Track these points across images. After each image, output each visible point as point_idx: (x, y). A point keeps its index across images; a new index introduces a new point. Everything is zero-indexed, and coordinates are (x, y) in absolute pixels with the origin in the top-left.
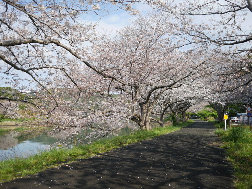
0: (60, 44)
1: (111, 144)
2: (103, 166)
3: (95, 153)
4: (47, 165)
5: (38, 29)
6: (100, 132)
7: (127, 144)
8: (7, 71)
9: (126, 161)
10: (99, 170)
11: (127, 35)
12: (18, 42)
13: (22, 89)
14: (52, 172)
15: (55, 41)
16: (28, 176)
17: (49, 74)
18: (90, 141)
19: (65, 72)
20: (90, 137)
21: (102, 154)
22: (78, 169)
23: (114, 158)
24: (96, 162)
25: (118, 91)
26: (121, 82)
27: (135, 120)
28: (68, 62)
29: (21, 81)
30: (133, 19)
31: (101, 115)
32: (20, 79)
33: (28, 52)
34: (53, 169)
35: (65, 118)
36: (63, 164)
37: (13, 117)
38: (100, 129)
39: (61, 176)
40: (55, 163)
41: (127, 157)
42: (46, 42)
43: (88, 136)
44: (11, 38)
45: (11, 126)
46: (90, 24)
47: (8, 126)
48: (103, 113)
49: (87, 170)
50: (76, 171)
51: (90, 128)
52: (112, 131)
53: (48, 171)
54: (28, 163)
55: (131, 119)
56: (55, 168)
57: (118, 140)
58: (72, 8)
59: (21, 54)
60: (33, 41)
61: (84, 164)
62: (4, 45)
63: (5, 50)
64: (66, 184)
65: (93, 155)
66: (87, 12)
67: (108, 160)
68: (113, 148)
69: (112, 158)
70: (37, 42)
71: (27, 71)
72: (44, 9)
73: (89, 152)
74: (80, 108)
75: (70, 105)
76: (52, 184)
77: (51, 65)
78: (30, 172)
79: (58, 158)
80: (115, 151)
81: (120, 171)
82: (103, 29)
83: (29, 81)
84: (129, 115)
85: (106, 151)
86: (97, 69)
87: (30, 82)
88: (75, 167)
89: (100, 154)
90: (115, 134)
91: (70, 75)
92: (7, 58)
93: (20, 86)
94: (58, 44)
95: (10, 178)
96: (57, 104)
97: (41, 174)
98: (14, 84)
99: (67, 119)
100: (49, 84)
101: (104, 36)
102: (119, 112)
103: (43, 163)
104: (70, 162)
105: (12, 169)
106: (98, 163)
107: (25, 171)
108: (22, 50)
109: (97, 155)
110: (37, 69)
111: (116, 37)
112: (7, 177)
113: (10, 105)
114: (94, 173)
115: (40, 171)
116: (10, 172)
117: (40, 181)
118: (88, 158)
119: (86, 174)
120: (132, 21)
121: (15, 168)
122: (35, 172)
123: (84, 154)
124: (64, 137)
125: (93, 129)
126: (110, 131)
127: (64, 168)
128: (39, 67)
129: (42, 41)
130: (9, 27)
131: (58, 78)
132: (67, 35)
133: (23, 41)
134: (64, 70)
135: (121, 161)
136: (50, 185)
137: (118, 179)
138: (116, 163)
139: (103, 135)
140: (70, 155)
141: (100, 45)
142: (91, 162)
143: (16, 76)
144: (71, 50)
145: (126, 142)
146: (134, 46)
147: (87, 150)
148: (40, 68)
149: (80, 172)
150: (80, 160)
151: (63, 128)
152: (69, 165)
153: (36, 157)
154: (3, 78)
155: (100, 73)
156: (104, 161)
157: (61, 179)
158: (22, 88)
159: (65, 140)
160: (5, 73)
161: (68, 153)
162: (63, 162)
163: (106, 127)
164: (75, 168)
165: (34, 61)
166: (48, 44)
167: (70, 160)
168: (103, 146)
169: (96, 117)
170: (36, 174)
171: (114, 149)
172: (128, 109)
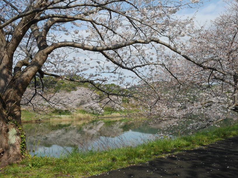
0: (160, 42)
1: (214, 136)
2: (210, 158)
3: (199, 145)
4: (155, 154)
5: (137, 31)
6: (201, 123)
7: (232, 136)
8: (115, 71)
9: (234, 154)
10: (207, 162)
11: (223, 24)
12: (124, 44)
13: (127, 86)
14: (161, 162)
15: (155, 39)
16: (140, 164)
17: (150, 71)
18: (191, 132)
19: (165, 67)
20: (190, 128)
21: (206, 146)
22: (185, 160)
23: (220, 150)
24: (201, 154)
25: (219, 82)
26: (222, 73)
27: (237, 111)
28: (167, 58)
29: (126, 78)
30: (228, 6)
31: (200, 106)
32: (125, 77)
33: (131, 52)
34: (162, 158)
35: (165, 110)
36: (170, 154)
37: (118, 109)
38: (200, 120)
39: (170, 166)
40: (162, 153)
41: (234, 150)
42: (147, 41)
43: (189, 127)
44: (117, 41)
45: (117, 117)
46: (187, 18)
47: (115, 117)
48: (202, 104)
49: (195, 162)
50: (184, 162)
51: (190, 119)
52: (213, 122)
53: (157, 160)
54: (139, 152)
55: (233, 110)
56: (164, 158)
57: (221, 131)
58: (167, 6)
59: (125, 55)
60: (136, 42)
61: (190, 155)
62: (112, 48)
63: (112, 53)
64: (177, 175)
65: (197, 147)
66: (181, 7)
67: (215, 153)
68: (217, 139)
69: (218, 150)
70: (140, 42)
71: (131, 69)
72: (146, 11)
73: (193, 143)
74: (178, 100)
75: (168, 98)
76: (164, 174)
77: (151, 62)
78: (141, 160)
79: (164, 148)
80: (220, 143)
81: (231, 165)
82: (197, 21)
83: (132, 77)
84: (230, 106)
85: (210, 143)
86: (196, 62)
87: (133, 79)
88: (182, 157)
89: (204, 146)
90: (216, 125)
91: (170, 69)
92: (115, 60)
93: (125, 82)
94: (157, 42)
95: (125, 164)
96: (159, 98)
97: (151, 163)
98: (120, 81)
99: (167, 111)
100: (150, 79)
101: (202, 28)
102: (219, 103)
103: (151, 153)
104: (176, 153)
105: (125, 157)
106: (204, 155)
107: (137, 159)
108: (125, 51)
109: (201, 147)
110: (140, 66)
111: (211, 27)
112: (123, 164)
113: (117, 100)
114: (202, 165)
115: (149, 159)
116: (125, 160)
117: (152, 170)
118: (192, 149)
119: (194, 166)
120: (227, 8)
121: (128, 156)
122: (145, 160)
123: (188, 145)
124: (165, 128)
125: (194, 121)
126: (211, 122)
127: (171, 158)
128: (141, 65)
129: (143, 41)
130: (114, 32)
131: (158, 73)
132: (165, 32)
133: (128, 43)
134: (164, 65)
135: (228, 154)
136: (162, 175)
137: (230, 173)
138: (224, 156)
139: (204, 126)
140: (175, 146)
141: (199, 38)
142: (197, 154)
143: (121, 75)
144: (169, 46)
145: (230, 134)
146: (231, 33)
147: (191, 141)
148: (143, 66)
149: (188, 164)
150: (185, 151)
151: (164, 119)
152: (175, 155)
153: (144, 146)
154: (111, 77)
155: (200, 65)
156: (210, 153)
157: (170, 169)
158: (127, 84)
159: (166, 131)
160: (112, 72)
161: (172, 144)
162: (169, 153)
163: (206, 118)
164: (182, 159)
165: (136, 59)
166: (148, 43)
167: (176, 150)
168: (206, 137)
169: (195, 108)
170: (147, 163)
171: (218, 141)
172: (229, 99)
